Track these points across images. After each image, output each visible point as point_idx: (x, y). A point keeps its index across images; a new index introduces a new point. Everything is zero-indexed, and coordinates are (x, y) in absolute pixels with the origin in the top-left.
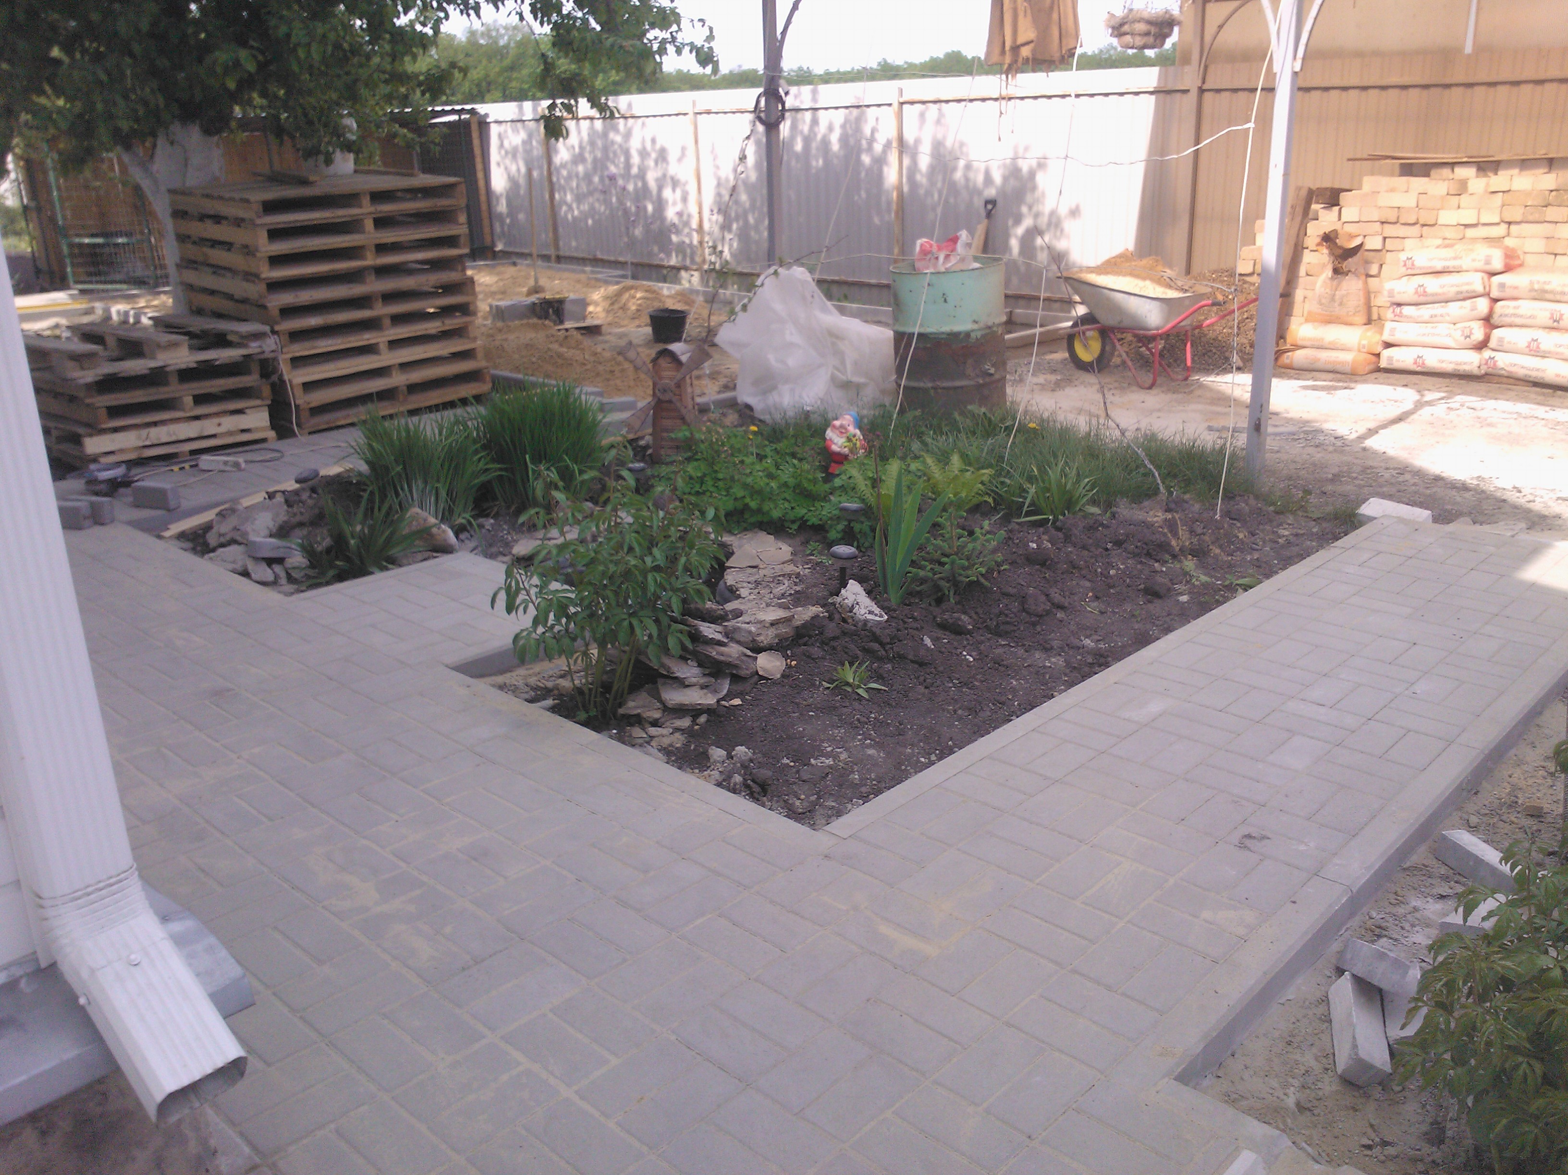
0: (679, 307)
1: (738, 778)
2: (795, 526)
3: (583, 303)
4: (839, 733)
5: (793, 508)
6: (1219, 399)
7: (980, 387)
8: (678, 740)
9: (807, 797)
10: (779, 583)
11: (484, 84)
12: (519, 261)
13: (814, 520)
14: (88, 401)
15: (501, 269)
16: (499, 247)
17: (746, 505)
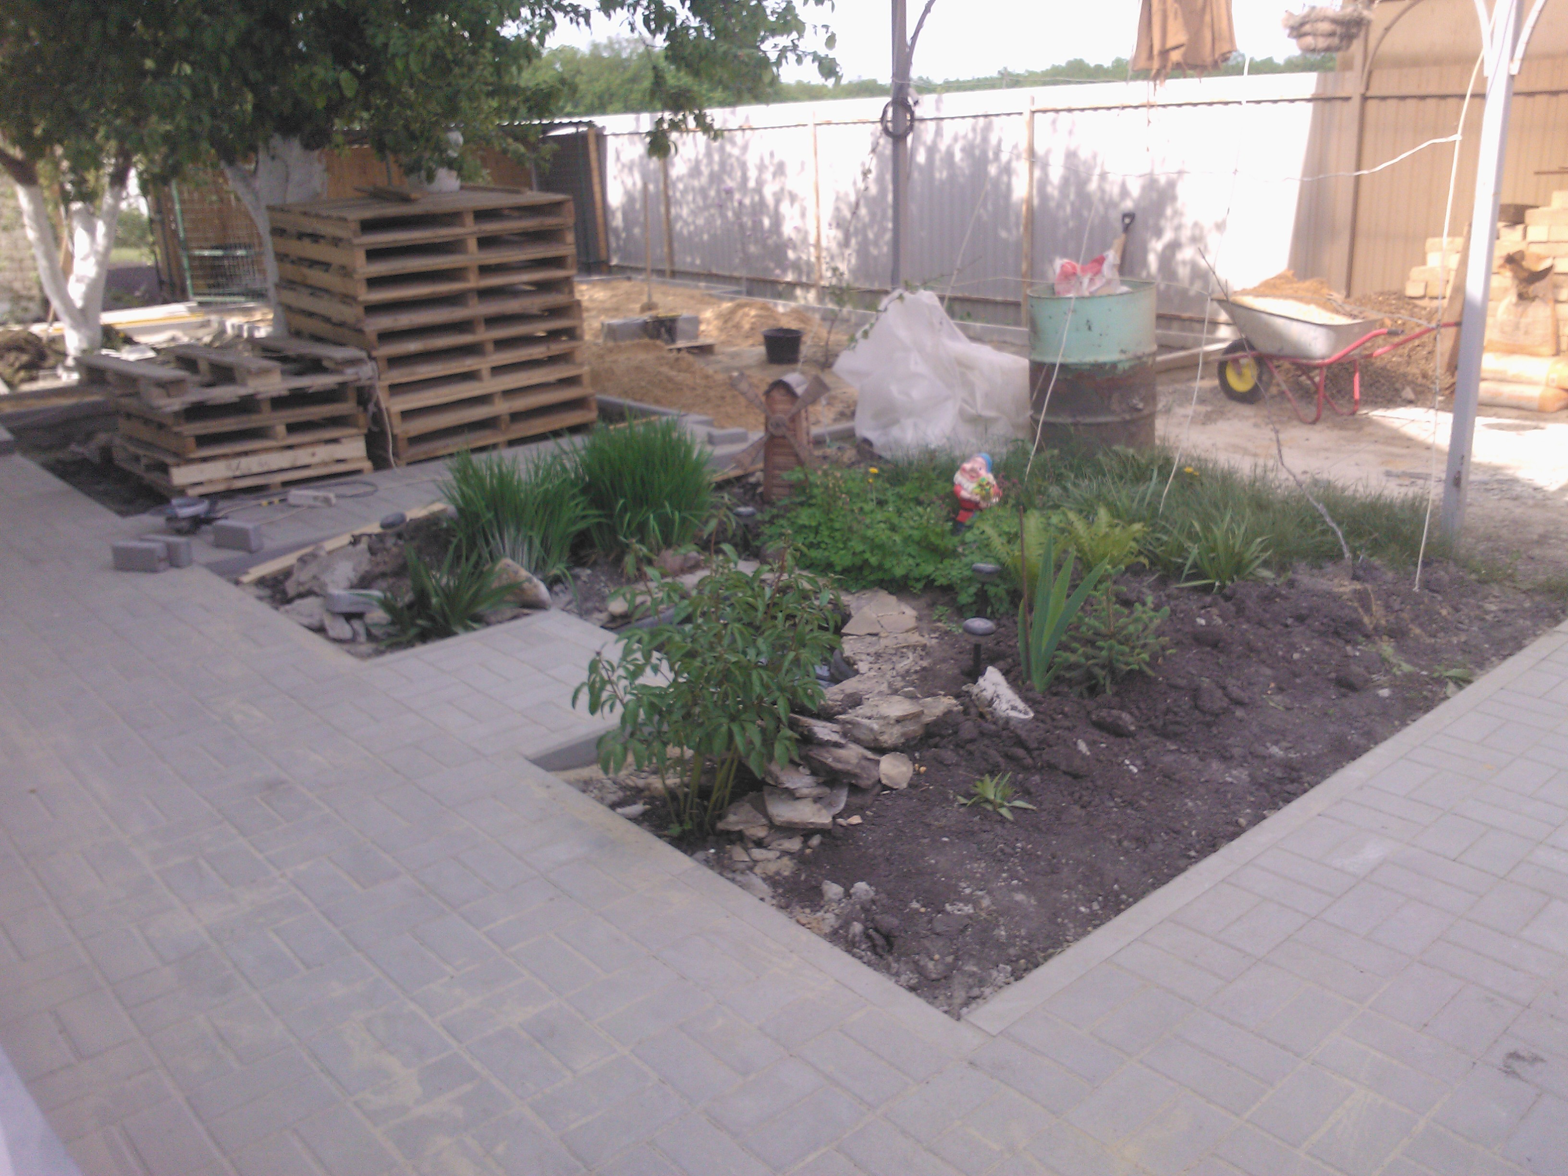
0: (794, 325)
1: (857, 928)
2: (920, 586)
3: (696, 321)
4: (979, 867)
5: (918, 565)
6: (1393, 438)
7: (1126, 423)
8: (786, 867)
9: (943, 957)
10: (903, 656)
11: (606, 97)
12: (634, 276)
13: (941, 581)
14: (176, 429)
15: (615, 284)
16: (614, 261)
17: (866, 562)
